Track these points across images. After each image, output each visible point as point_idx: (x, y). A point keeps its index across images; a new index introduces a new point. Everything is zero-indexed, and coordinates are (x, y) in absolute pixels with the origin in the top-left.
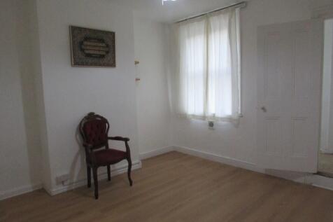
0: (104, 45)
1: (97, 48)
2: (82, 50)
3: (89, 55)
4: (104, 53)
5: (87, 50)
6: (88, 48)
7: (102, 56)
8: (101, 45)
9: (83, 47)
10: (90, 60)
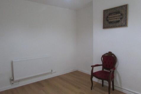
0: (120, 14)
1: (115, 18)
2: (107, 20)
3: (110, 23)
4: (119, 19)
5: (110, 20)
6: (110, 19)
7: (118, 21)
8: (118, 15)
9: (108, 19)
10: (111, 25)
